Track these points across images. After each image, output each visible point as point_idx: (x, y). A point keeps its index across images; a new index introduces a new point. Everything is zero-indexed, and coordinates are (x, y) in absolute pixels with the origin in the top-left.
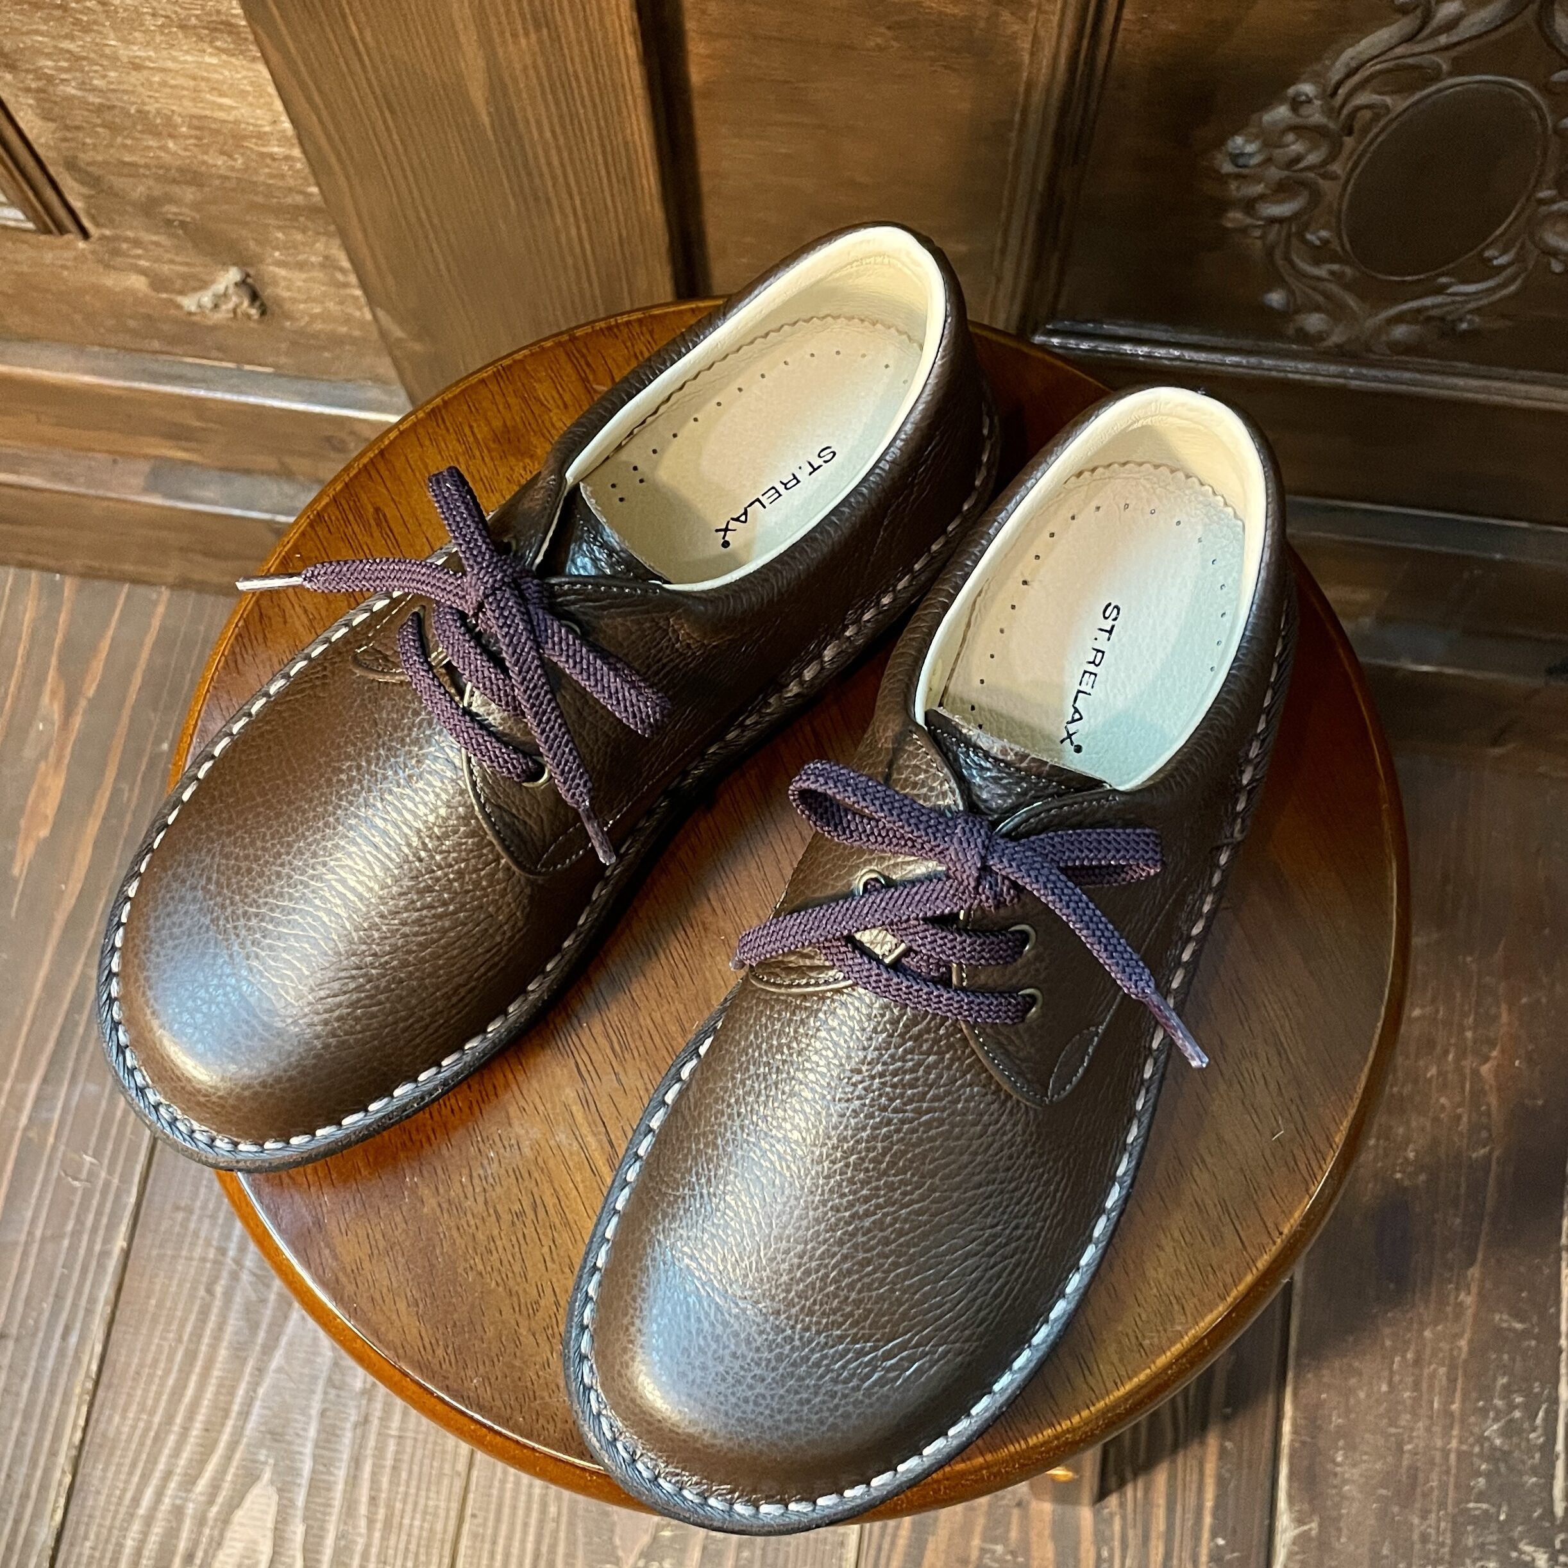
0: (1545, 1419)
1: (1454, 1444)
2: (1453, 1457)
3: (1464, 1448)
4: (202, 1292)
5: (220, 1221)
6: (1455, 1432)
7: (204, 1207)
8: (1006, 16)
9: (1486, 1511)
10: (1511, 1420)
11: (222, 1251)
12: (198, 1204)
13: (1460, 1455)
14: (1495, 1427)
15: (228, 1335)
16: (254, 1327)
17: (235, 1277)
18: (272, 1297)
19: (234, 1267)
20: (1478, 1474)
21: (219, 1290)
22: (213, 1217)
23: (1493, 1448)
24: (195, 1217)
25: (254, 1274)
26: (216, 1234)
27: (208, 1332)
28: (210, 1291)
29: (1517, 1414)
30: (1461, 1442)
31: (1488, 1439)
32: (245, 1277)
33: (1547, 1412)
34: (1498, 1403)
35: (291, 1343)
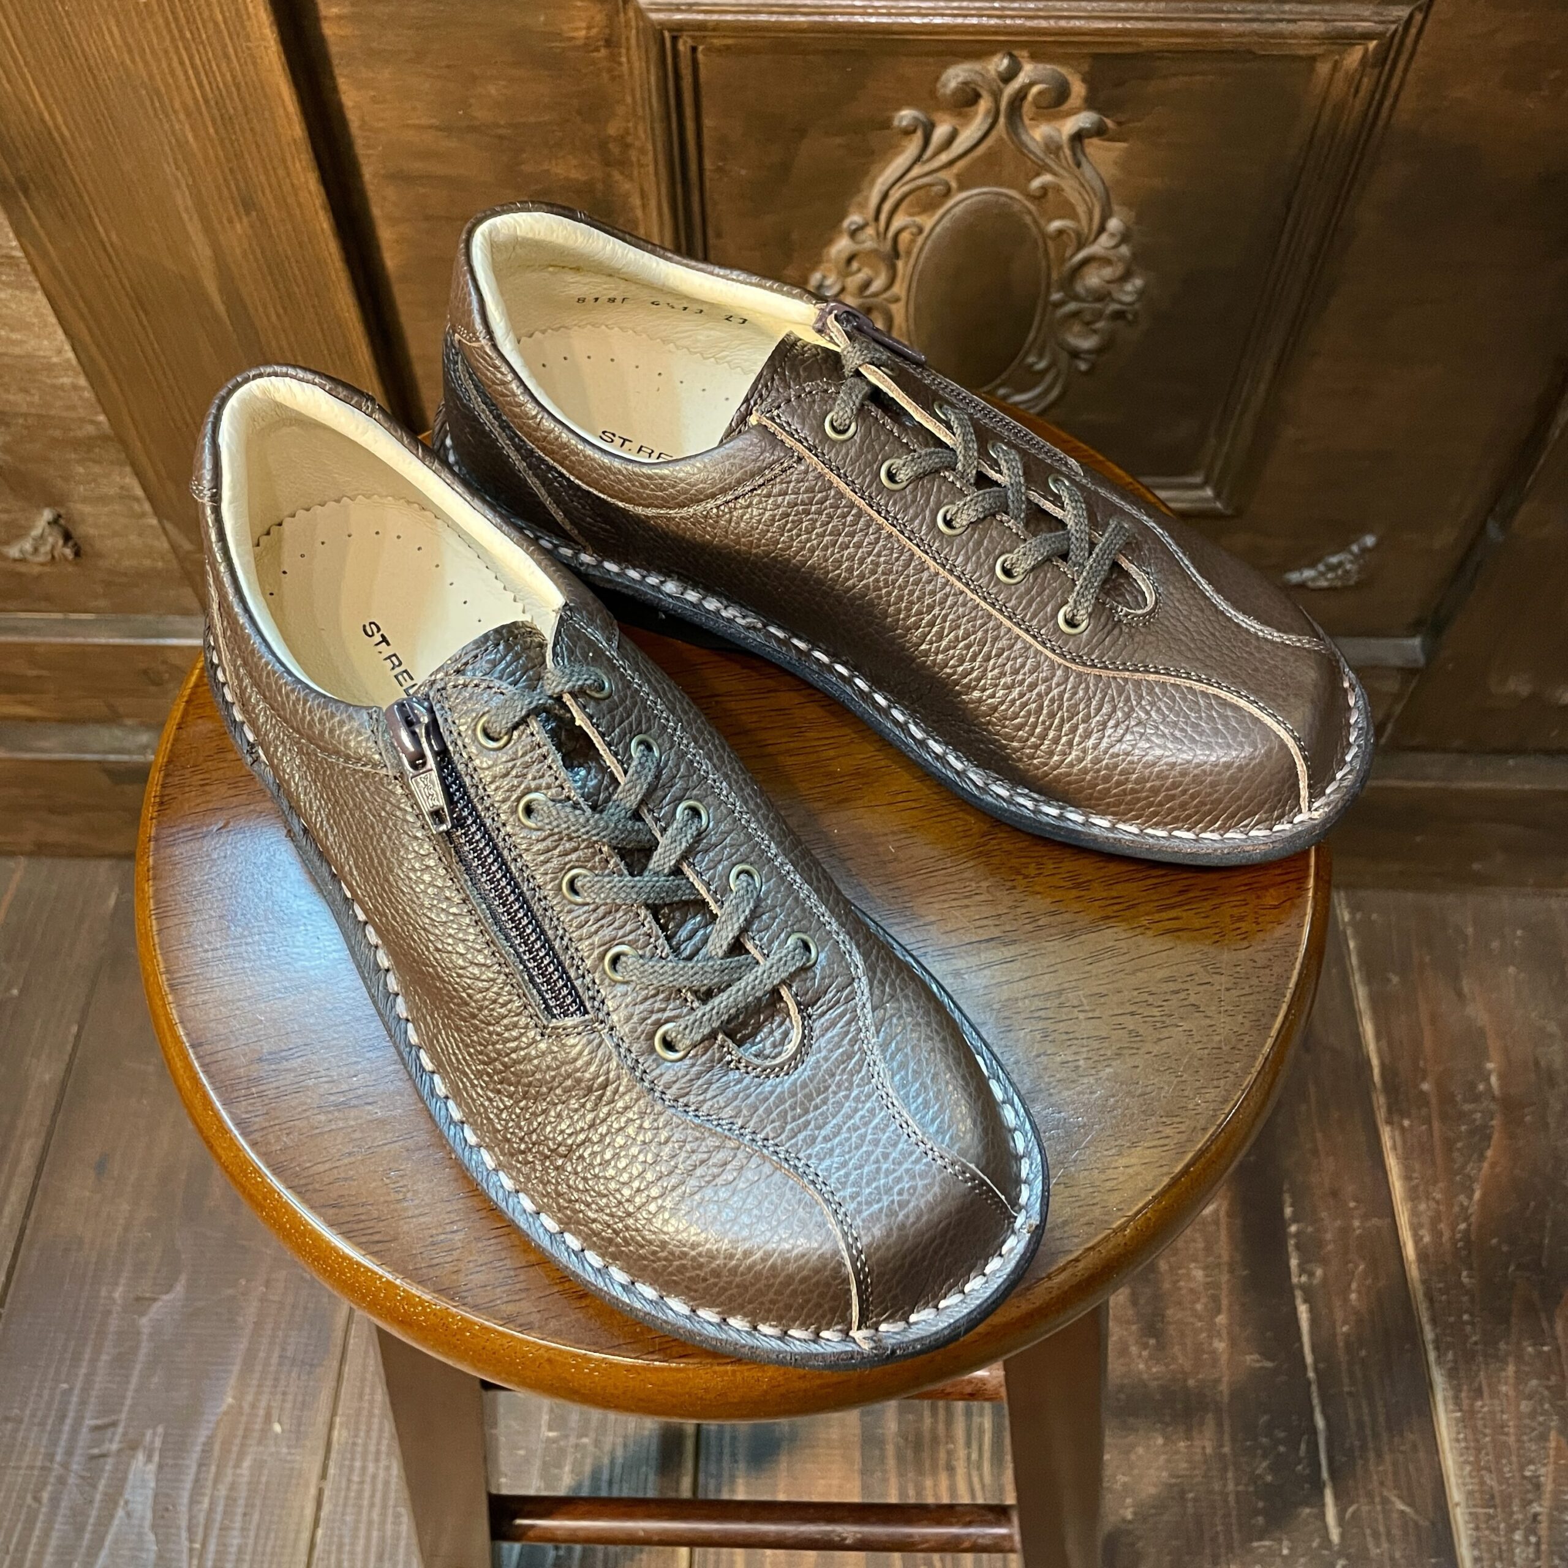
0: (1308, 1451)
1: (1231, 1486)
2: (1231, 1499)
3: (1241, 1488)
4: (29, 1500)
5: (49, 1428)
6: (1230, 1475)
7: (33, 1415)
8: (617, 176)
9: (1270, 1548)
10: (1279, 1455)
11: (50, 1457)
12: (28, 1412)
13: (1237, 1493)
14: (1264, 1464)
15: (53, 1542)
16: (80, 1529)
17: (62, 1481)
18: (98, 1497)
19: (62, 1471)
20: (1257, 1512)
21: (45, 1496)
22: (42, 1424)
23: (1267, 1485)
24: (23, 1427)
25: (82, 1477)
26: (44, 1442)
27: (34, 1540)
28: (37, 1499)
29: (1282, 1449)
30: (1237, 1484)
31: (1260, 1477)
32: (72, 1480)
33: (1308, 1443)
34: (1264, 1440)
35: (116, 1542)
